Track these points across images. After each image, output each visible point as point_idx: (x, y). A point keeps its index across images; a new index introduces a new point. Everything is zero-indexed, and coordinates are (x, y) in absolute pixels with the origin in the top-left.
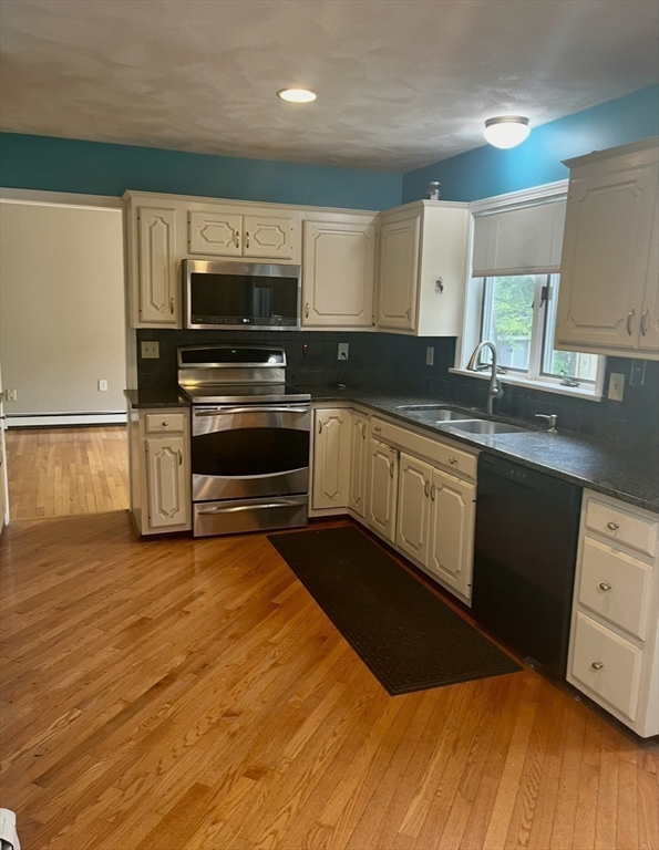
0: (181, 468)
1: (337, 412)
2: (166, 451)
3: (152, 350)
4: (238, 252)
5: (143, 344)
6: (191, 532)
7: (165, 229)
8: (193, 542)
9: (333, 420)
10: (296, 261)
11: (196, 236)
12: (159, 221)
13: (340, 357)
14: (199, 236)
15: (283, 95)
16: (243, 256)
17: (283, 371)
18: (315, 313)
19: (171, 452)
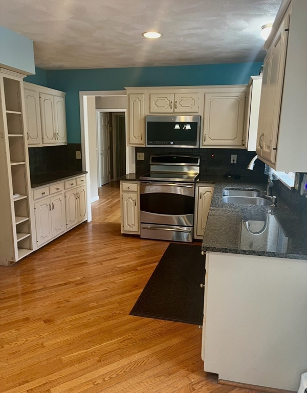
0: (136, 207)
1: (210, 189)
2: (130, 200)
3: (141, 156)
4: (172, 111)
5: (138, 153)
6: (140, 235)
7: (139, 103)
8: (140, 240)
9: (208, 193)
10: (201, 114)
11: (153, 105)
12: (137, 100)
13: (232, 162)
14: (154, 105)
15: (145, 35)
16: (174, 113)
17: (198, 168)
18: (209, 139)
19: (132, 200)
